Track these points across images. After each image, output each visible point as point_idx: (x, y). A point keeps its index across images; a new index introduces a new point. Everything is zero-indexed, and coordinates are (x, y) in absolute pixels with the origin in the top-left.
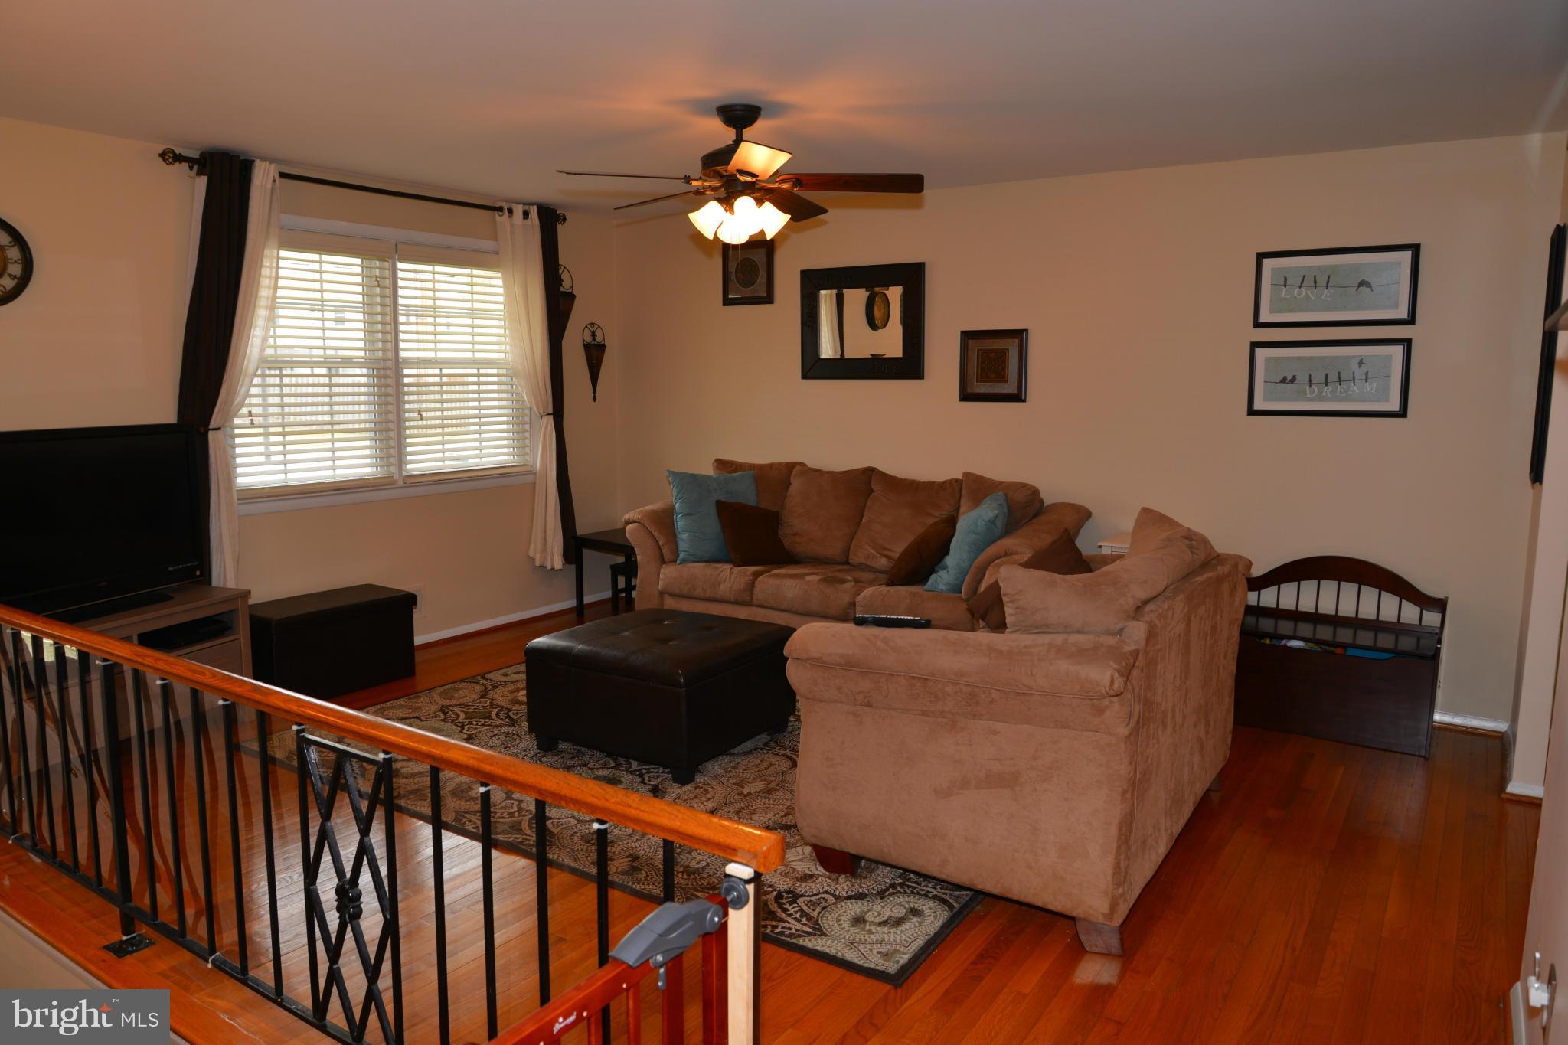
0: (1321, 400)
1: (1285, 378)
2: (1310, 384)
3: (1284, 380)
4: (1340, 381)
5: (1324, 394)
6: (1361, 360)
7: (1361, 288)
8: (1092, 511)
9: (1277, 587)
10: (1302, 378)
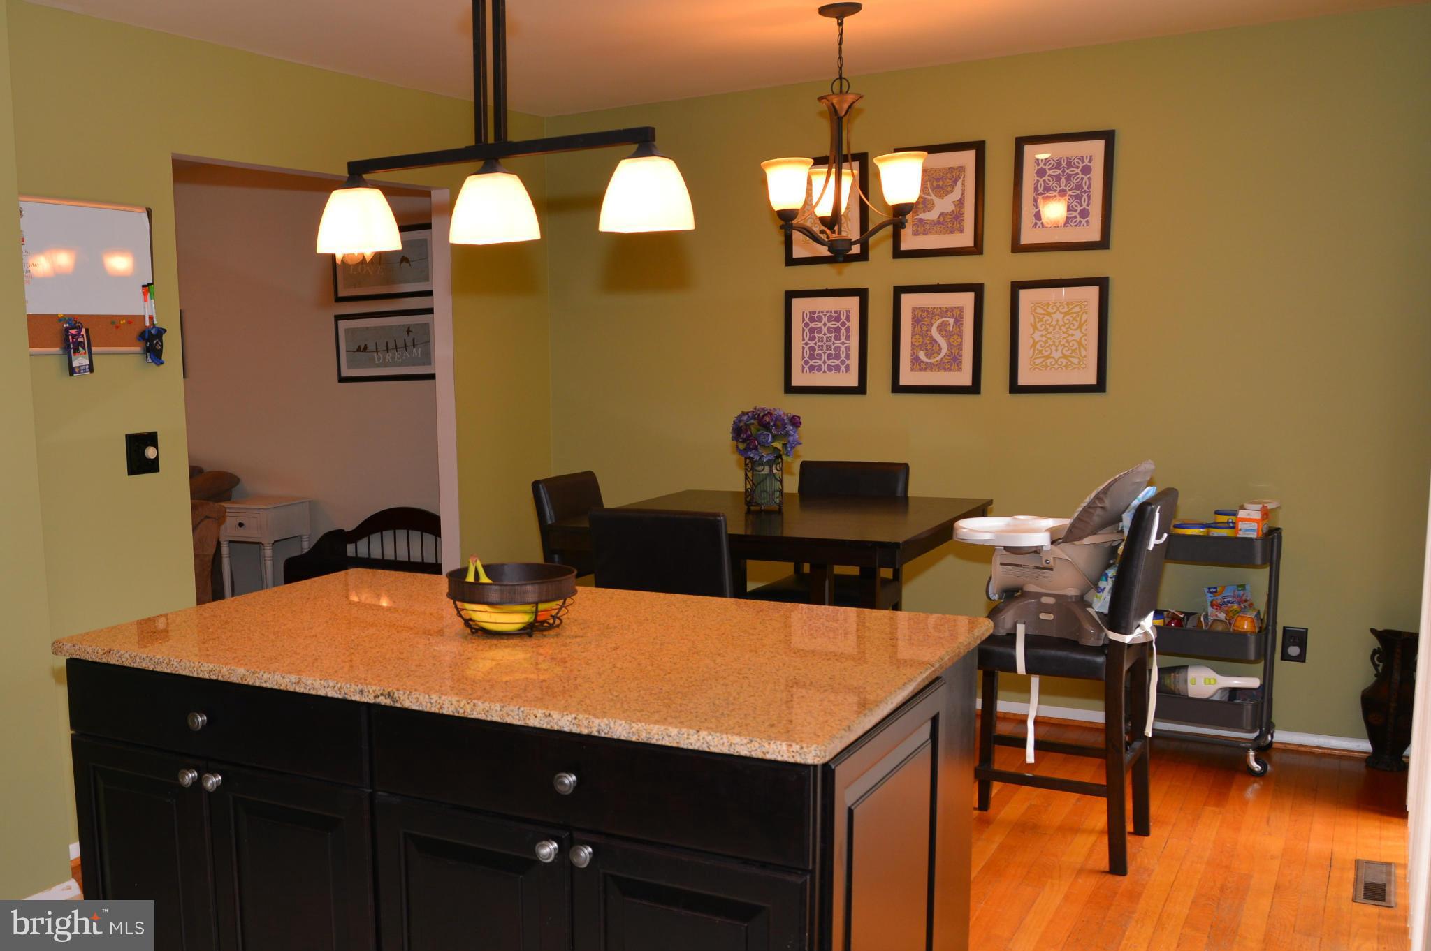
0: (386, 366)
1: (360, 347)
2: (377, 352)
3: (359, 350)
4: (396, 348)
5: (387, 360)
6: (409, 328)
7: (403, 264)
8: (240, 477)
9: (367, 538)
10: (371, 347)
